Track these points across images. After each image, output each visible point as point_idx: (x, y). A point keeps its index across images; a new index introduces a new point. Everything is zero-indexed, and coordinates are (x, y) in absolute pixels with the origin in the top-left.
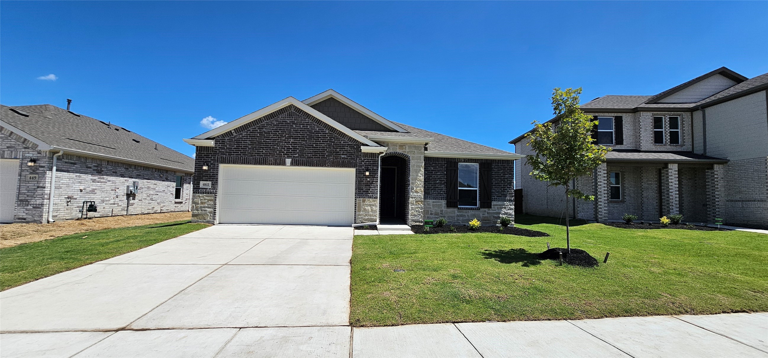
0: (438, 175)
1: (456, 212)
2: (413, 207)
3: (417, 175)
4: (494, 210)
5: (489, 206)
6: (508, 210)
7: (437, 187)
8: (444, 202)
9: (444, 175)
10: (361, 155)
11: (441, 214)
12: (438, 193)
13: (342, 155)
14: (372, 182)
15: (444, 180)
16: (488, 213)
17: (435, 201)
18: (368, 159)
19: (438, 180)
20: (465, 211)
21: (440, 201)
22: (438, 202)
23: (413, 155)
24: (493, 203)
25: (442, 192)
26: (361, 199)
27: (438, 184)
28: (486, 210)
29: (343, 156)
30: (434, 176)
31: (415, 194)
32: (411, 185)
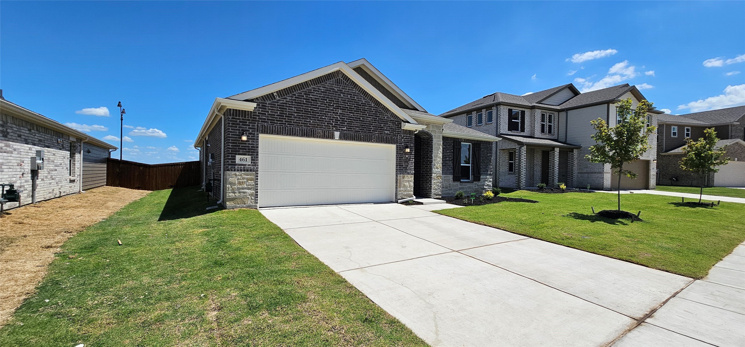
0: (448, 152)
1: (459, 185)
2: (435, 181)
3: (438, 153)
4: (481, 183)
5: (479, 180)
6: (489, 182)
7: (447, 164)
8: (451, 177)
9: (452, 153)
10: (401, 132)
11: (450, 187)
12: (448, 169)
13: (386, 130)
14: (410, 158)
15: (451, 158)
16: (478, 185)
17: (445, 175)
18: (406, 136)
19: (447, 157)
20: (464, 184)
21: (449, 176)
22: (447, 177)
23: (435, 134)
24: (482, 177)
25: (450, 168)
26: (401, 175)
27: (447, 161)
28: (477, 182)
29: (386, 132)
30: (445, 154)
31: (436, 170)
32: (433, 162)
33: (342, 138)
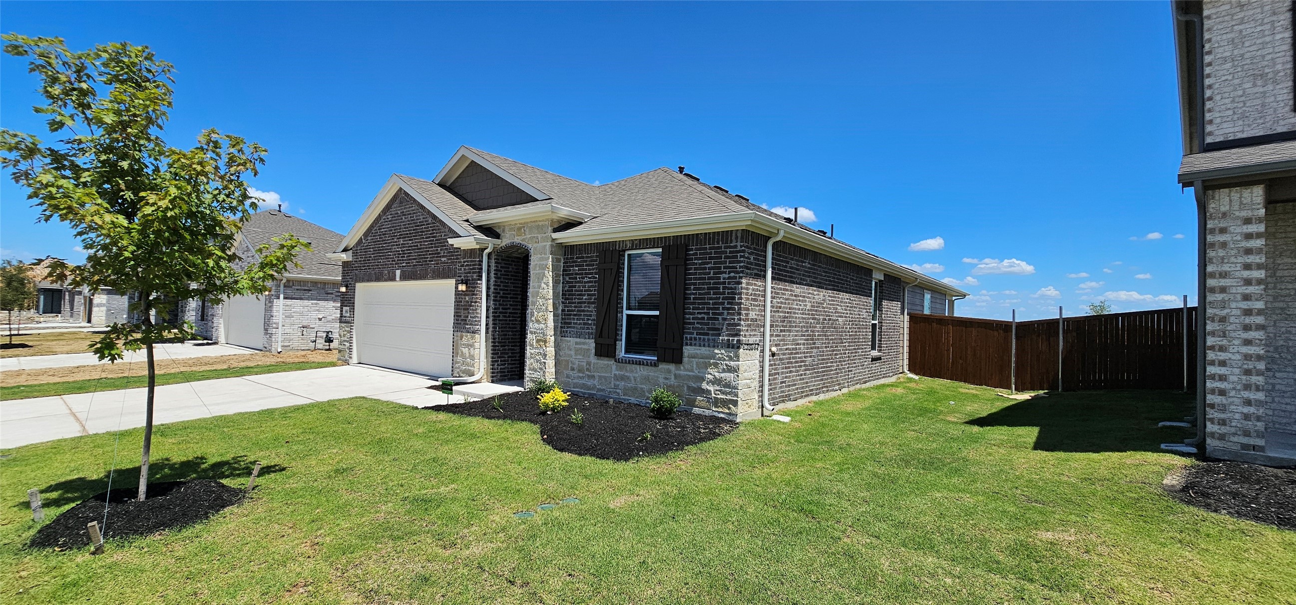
0: (586, 282)
1: (614, 367)
2: (532, 351)
3: (539, 287)
4: (688, 370)
5: (677, 359)
6: (724, 371)
7: (583, 311)
8: (591, 344)
9: (595, 282)
10: (460, 255)
11: (588, 369)
12: (585, 324)
13: (443, 256)
14: (472, 302)
15: (594, 295)
16: (676, 376)
17: (578, 340)
18: (467, 262)
19: (584, 295)
20: (629, 366)
21: (587, 340)
22: (584, 344)
23: (535, 245)
24: (688, 350)
25: (590, 322)
26: (459, 334)
27: (585, 303)
28: (672, 367)
29: (443, 259)
30: (579, 287)
31: (536, 325)
32: (530, 307)
33: (404, 277)
